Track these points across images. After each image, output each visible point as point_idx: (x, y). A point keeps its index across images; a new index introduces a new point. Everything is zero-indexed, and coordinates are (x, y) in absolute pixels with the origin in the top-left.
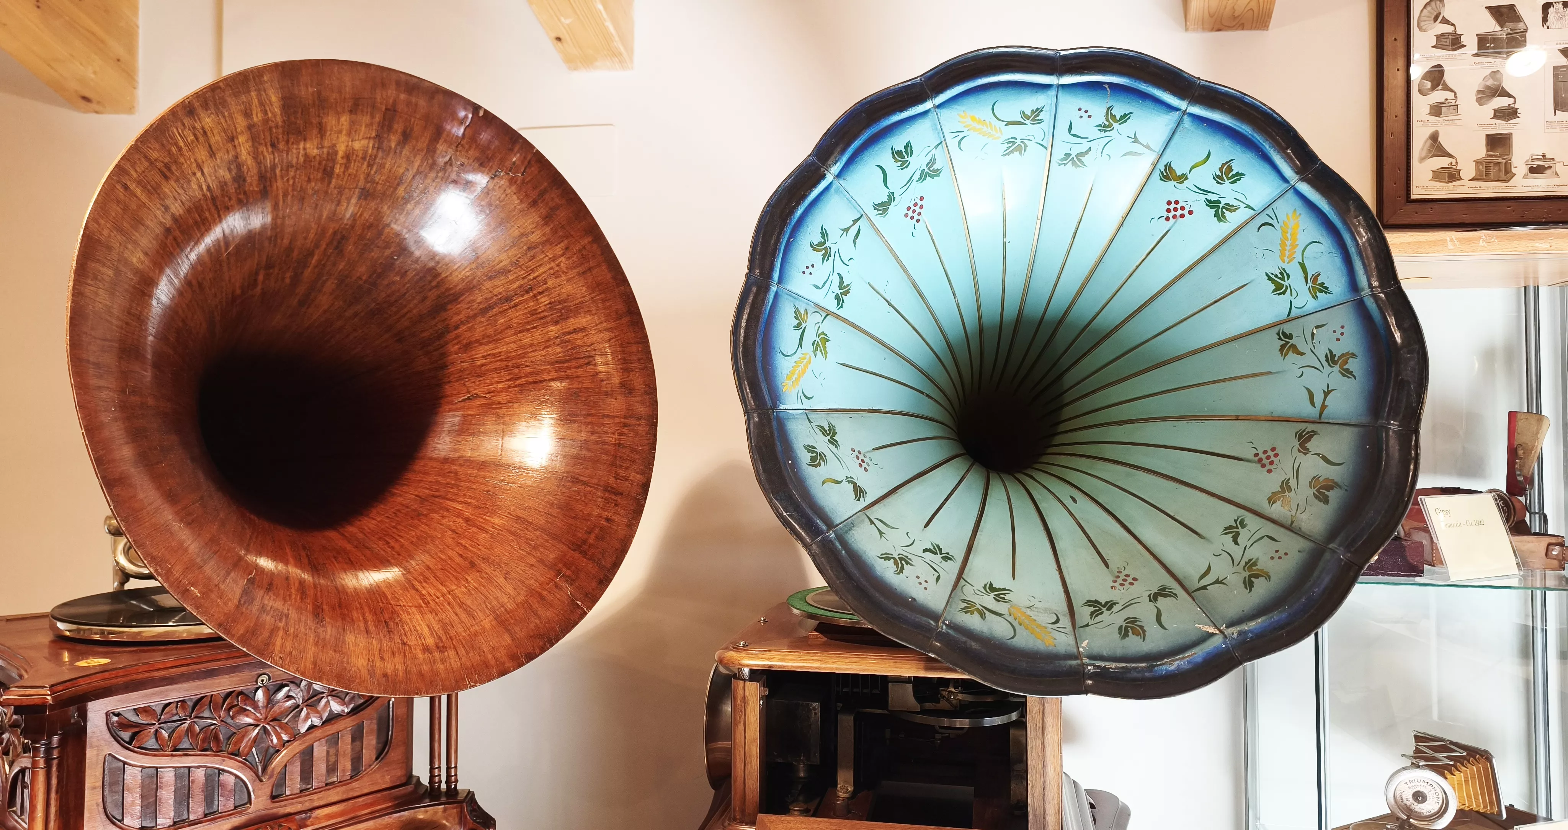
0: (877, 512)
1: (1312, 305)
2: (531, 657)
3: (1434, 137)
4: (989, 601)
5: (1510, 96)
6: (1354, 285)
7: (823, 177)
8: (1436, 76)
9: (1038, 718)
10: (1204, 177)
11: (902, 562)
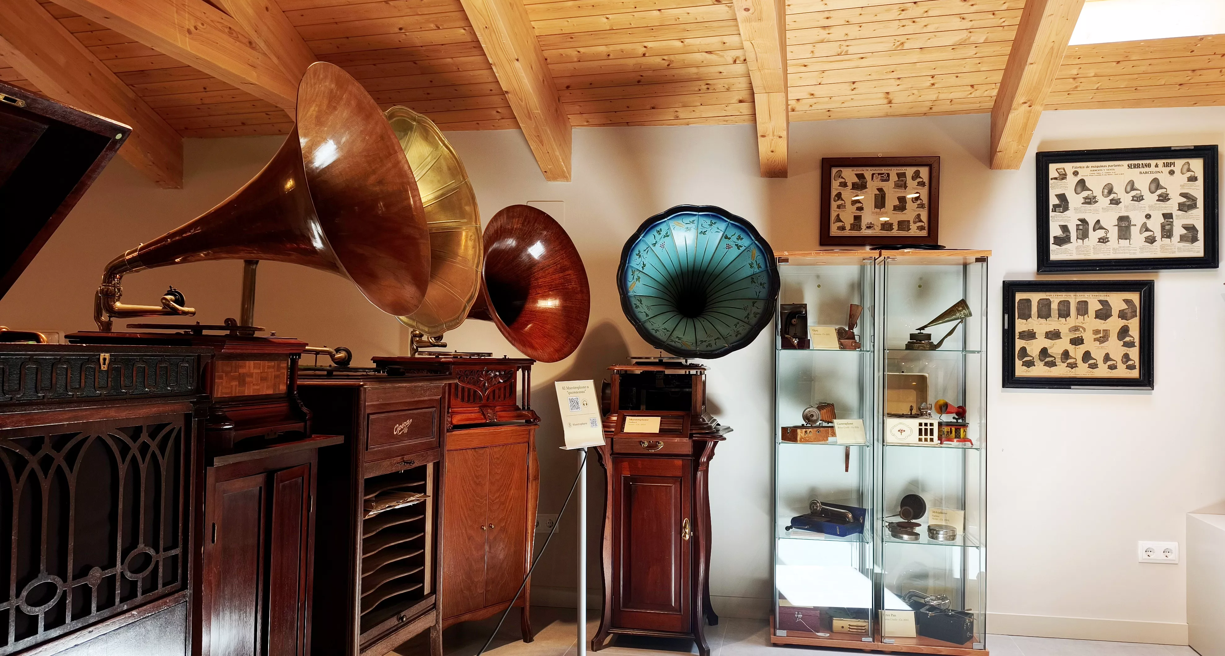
0: (652, 320)
1: (758, 271)
2: (563, 359)
3: (838, 215)
4: (677, 340)
5: (861, 203)
6: (766, 266)
7: (639, 237)
8: (839, 196)
9: (695, 381)
10: (734, 238)
11: (657, 331)
